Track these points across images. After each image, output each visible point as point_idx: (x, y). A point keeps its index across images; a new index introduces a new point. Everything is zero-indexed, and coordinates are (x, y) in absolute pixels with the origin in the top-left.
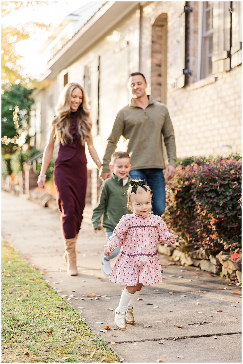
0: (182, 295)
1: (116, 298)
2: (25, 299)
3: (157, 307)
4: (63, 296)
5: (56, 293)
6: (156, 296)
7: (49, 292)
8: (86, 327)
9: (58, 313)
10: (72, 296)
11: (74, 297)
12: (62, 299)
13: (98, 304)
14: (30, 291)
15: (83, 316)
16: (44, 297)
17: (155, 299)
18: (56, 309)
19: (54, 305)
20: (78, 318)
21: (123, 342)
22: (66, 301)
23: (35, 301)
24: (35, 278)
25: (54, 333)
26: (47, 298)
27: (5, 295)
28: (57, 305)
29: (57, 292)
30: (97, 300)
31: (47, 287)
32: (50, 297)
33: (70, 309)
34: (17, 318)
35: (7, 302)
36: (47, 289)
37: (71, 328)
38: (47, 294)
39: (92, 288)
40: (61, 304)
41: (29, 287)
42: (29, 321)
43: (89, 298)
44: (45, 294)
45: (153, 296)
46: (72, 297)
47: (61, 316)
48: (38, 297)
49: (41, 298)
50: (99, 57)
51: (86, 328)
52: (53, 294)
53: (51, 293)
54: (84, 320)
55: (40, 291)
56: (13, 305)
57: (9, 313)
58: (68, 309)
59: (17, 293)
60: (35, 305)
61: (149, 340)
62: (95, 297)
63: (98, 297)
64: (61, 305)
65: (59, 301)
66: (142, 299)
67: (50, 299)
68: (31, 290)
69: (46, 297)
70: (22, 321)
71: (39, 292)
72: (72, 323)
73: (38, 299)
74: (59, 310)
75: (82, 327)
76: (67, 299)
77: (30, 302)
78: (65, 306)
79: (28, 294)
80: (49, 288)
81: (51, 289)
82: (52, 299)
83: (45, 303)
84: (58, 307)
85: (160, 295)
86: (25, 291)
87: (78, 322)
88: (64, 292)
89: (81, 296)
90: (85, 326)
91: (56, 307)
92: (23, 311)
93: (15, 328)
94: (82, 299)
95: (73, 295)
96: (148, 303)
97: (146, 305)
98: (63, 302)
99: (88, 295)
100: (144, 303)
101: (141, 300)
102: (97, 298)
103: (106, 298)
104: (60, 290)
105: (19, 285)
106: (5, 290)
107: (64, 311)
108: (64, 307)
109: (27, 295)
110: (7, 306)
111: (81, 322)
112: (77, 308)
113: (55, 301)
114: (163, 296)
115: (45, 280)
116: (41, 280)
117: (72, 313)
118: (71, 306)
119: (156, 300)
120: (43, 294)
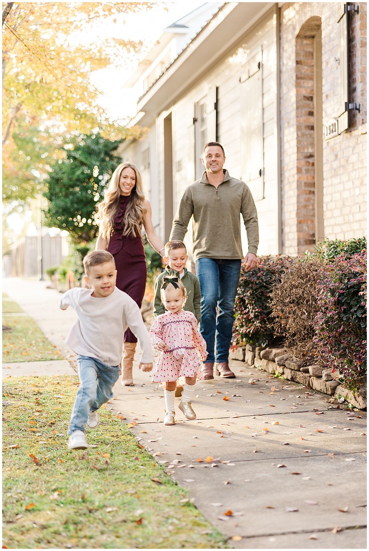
0: (348, 457)
1: (244, 465)
2: (102, 468)
3: (307, 478)
4: (162, 462)
5: (151, 457)
6: (307, 461)
7: (140, 456)
8: (196, 512)
9: (152, 490)
10: (175, 461)
11: (179, 464)
12: (160, 467)
13: (216, 474)
14: (112, 455)
15: (193, 493)
16: (132, 464)
17: (306, 465)
18: (150, 483)
19: (146, 477)
20: (184, 497)
21: (253, 537)
22: (167, 470)
23: (118, 471)
24: (120, 434)
25: (145, 522)
26: (137, 466)
27: (72, 462)
28: (151, 477)
29: (153, 456)
30: (215, 468)
31: (138, 448)
32: (142, 464)
33: (172, 482)
34: (89, 499)
35: (76, 473)
36: (138, 451)
37: (172, 513)
38: (137, 459)
39: (207, 448)
40: (158, 475)
41: (110, 448)
42: (107, 503)
43: (203, 465)
44: (134, 458)
45: (303, 460)
46: (176, 463)
47: (157, 494)
48: (122, 464)
49: (128, 466)
50: (217, 88)
51: (195, 514)
52: (145, 459)
53: (144, 457)
54: (192, 500)
55: (126, 454)
56: (84, 477)
57: (77, 490)
58: (169, 483)
59: (91, 459)
60: (118, 477)
61: (295, 533)
62: (210, 463)
63: (215, 462)
64: (158, 477)
65: (155, 470)
66: (285, 465)
67: (142, 467)
68: (113, 453)
69: (135, 464)
70: (97, 504)
71: (125, 456)
72: (173, 506)
73: (122, 467)
74: (154, 485)
75: (189, 512)
76: (169, 467)
77: (111, 472)
78: (165, 478)
79: (108, 460)
80: (140, 450)
81: (143, 451)
82: (144, 468)
83: (132, 473)
84: (153, 481)
85: (314, 459)
86: (104, 455)
87: (182, 504)
88: (164, 456)
89: (190, 462)
90: (193, 509)
91: (149, 480)
92: (99, 487)
93: (85, 514)
94: (191, 466)
95: (178, 460)
96: (294, 472)
97: (291, 475)
98: (161, 472)
99: (200, 460)
100: (288, 471)
101: (283, 466)
102: (215, 465)
103: (228, 464)
104: (158, 453)
105: (95, 446)
106: (72, 454)
107: (162, 487)
108: (163, 479)
109: (107, 462)
110: (75, 478)
111: (188, 505)
112: (183, 482)
113: (148, 470)
114: (318, 460)
115: (134, 436)
116: (129, 437)
117: (175, 488)
118: (174, 479)
119: (307, 467)
120: (131, 460)
